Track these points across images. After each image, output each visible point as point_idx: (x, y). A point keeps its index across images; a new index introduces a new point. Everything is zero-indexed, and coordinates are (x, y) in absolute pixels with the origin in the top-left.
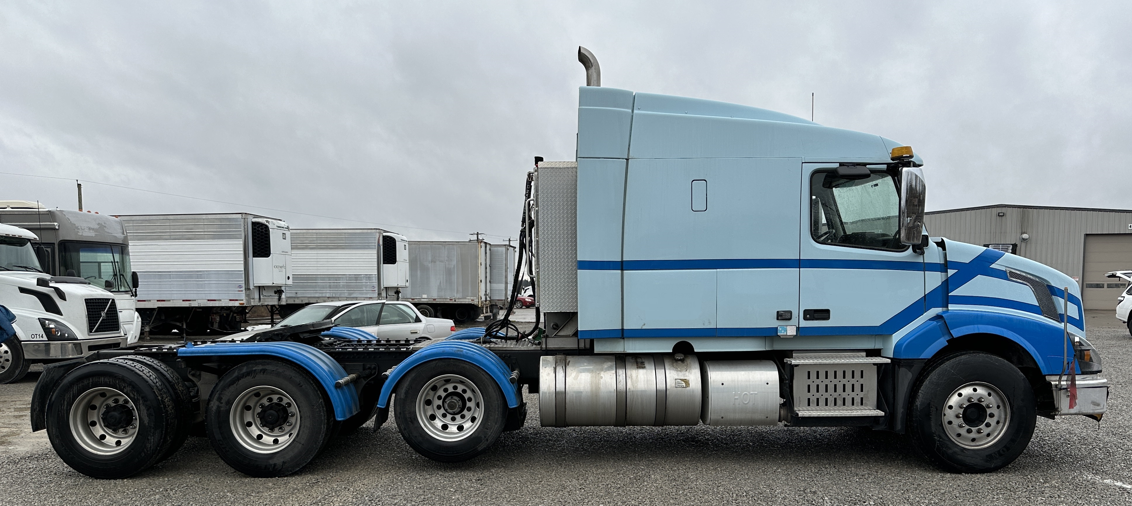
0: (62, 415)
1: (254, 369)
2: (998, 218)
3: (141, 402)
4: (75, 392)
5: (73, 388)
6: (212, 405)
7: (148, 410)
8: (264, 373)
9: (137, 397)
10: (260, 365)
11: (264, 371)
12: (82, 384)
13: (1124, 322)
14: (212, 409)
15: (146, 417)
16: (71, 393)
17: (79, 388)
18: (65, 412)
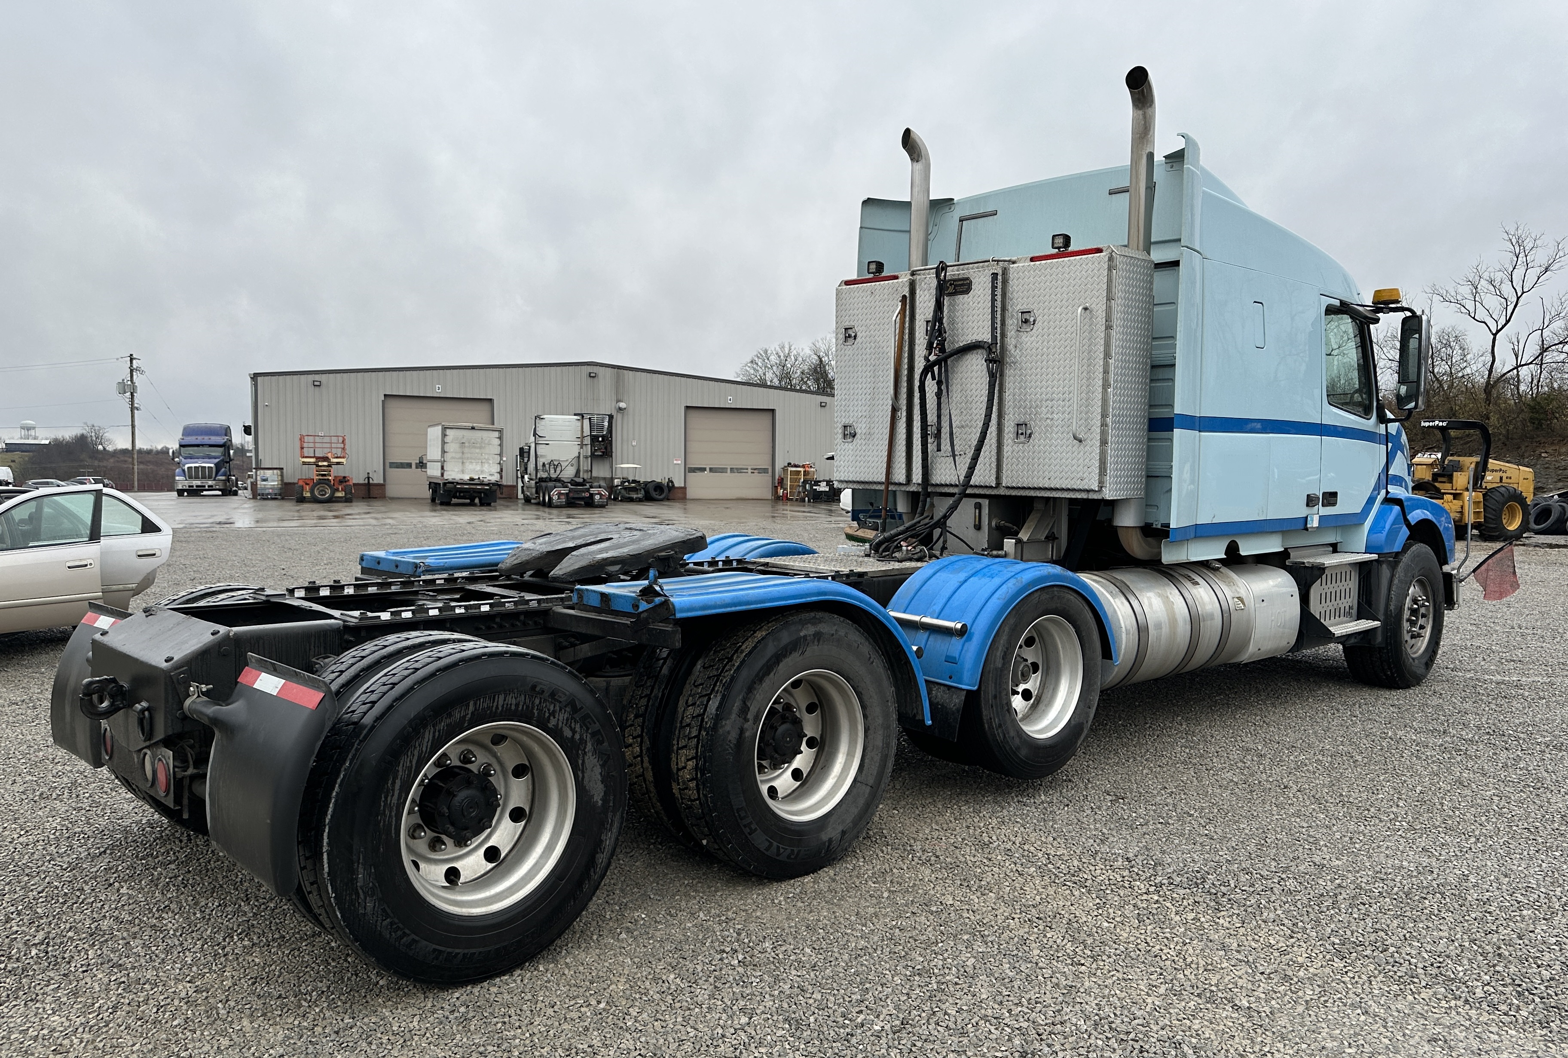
0: (384, 825)
1: (802, 634)
2: (589, 379)
3: (589, 746)
4: (424, 749)
5: (423, 738)
6: (728, 728)
7: (602, 766)
8: (819, 641)
9: (581, 735)
10: (809, 625)
11: (818, 636)
12: (448, 721)
13: (848, 512)
14: (730, 738)
15: (599, 783)
16: (416, 753)
17: (437, 734)
18: (393, 814)
